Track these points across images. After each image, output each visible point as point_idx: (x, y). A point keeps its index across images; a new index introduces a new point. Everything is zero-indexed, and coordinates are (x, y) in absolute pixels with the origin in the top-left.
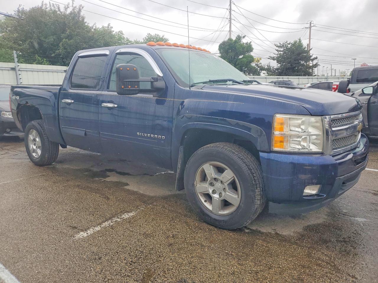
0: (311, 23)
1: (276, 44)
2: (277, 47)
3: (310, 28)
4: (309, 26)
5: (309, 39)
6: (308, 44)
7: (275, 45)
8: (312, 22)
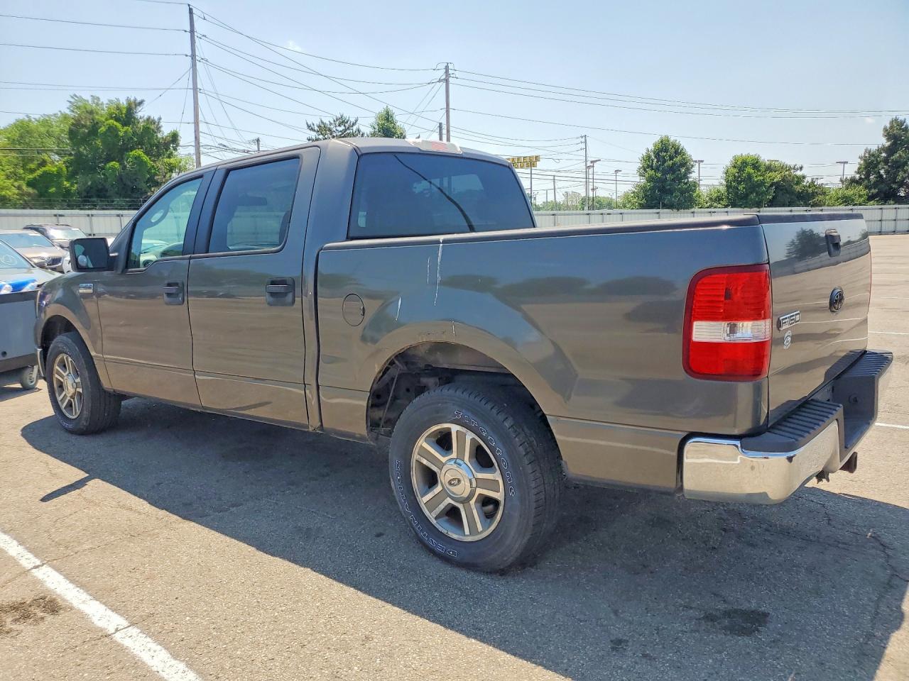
0: (447, 68)
1: (309, 123)
2: (312, 130)
3: (447, 81)
4: (444, 77)
5: (444, 111)
6: (441, 124)
7: (309, 126)
8: (450, 66)
